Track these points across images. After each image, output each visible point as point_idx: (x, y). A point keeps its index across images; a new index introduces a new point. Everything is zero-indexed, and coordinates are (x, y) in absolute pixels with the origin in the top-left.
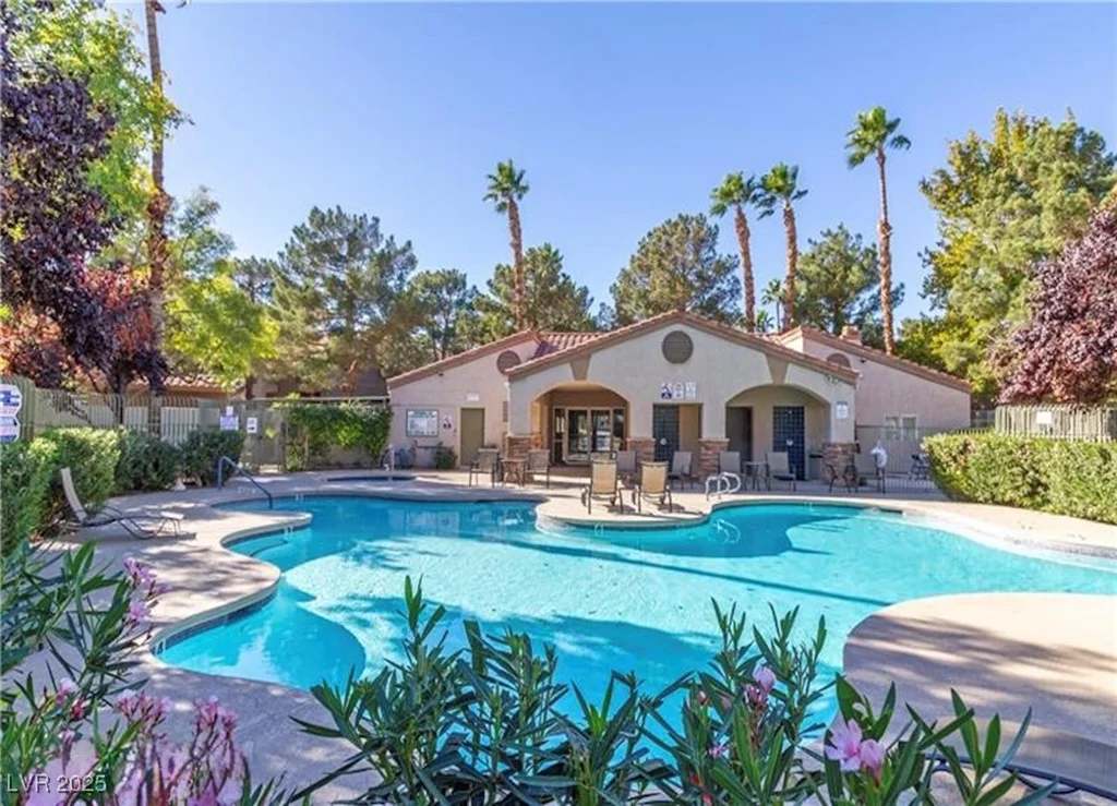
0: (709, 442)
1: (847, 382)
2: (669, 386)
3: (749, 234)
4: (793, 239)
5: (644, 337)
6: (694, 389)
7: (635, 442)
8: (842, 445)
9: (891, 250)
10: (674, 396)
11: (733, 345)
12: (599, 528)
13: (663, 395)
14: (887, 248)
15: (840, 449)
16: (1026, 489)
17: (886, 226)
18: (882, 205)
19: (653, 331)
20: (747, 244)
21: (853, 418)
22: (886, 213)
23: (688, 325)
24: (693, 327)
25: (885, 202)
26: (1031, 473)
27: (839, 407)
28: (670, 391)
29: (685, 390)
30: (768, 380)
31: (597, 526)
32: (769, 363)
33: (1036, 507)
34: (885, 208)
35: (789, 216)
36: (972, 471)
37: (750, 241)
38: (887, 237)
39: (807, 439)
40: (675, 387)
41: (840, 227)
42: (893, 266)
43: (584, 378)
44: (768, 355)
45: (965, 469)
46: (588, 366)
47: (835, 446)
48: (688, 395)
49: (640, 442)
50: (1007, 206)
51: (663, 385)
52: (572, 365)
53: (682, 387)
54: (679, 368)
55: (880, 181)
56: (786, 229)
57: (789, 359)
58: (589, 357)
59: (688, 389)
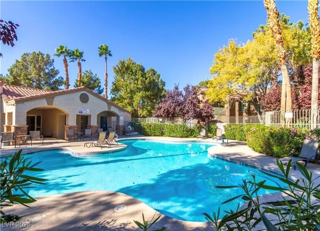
0: (93, 126)
1: (123, 111)
2: (82, 109)
3: (68, 66)
4: (80, 71)
5: (74, 93)
6: (89, 111)
7: (71, 127)
8: (122, 126)
9: (108, 80)
10: (83, 112)
11: (99, 100)
12: (111, 152)
13: (80, 112)
14: (107, 79)
15: (121, 127)
16: (161, 133)
17: (107, 74)
18: (106, 69)
19: (76, 92)
20: (67, 68)
21: (123, 119)
22: (107, 71)
23: (88, 92)
24: (88, 93)
25: (106, 68)
26: (162, 130)
27: (121, 117)
28: (82, 111)
29: (86, 111)
30: (107, 110)
31: (110, 152)
32: (107, 105)
33: (162, 136)
34: (107, 70)
35: (79, 64)
36: (152, 130)
37: (68, 67)
38: (107, 77)
39: (108, 125)
40: (84, 110)
41: (90, 71)
42: (108, 84)
43: (52, 105)
44: (107, 103)
45: (150, 129)
46: (53, 100)
47: (120, 126)
48: (87, 113)
49: (73, 127)
50: (132, 77)
51: (80, 109)
52: (46, 99)
53: (85, 110)
54: (85, 105)
55: (106, 63)
56: (79, 68)
57: (111, 104)
58: (54, 98)
59: (87, 111)
